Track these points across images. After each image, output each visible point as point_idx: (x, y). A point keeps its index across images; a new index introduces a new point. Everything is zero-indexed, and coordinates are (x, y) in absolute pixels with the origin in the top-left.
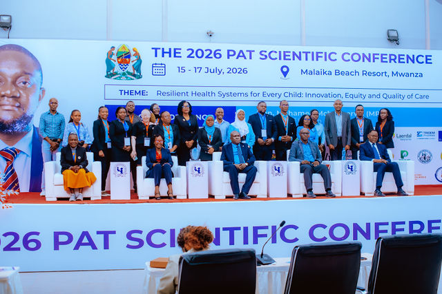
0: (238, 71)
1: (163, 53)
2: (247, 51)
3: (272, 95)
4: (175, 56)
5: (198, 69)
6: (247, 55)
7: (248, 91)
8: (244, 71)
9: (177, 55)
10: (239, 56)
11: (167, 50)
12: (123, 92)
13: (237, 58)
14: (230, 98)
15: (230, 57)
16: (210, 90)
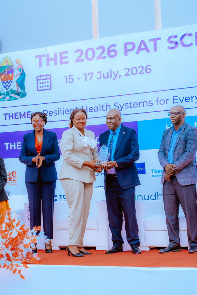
0: (139, 70)
1: (48, 60)
2: (150, 40)
3: (186, 99)
4: (62, 63)
5: (88, 76)
6: (150, 45)
7: (152, 97)
8: (147, 69)
9: (64, 60)
10: (140, 49)
11: (52, 56)
12: (7, 116)
13: (138, 53)
14: (129, 111)
15: (128, 53)
16: (103, 102)
